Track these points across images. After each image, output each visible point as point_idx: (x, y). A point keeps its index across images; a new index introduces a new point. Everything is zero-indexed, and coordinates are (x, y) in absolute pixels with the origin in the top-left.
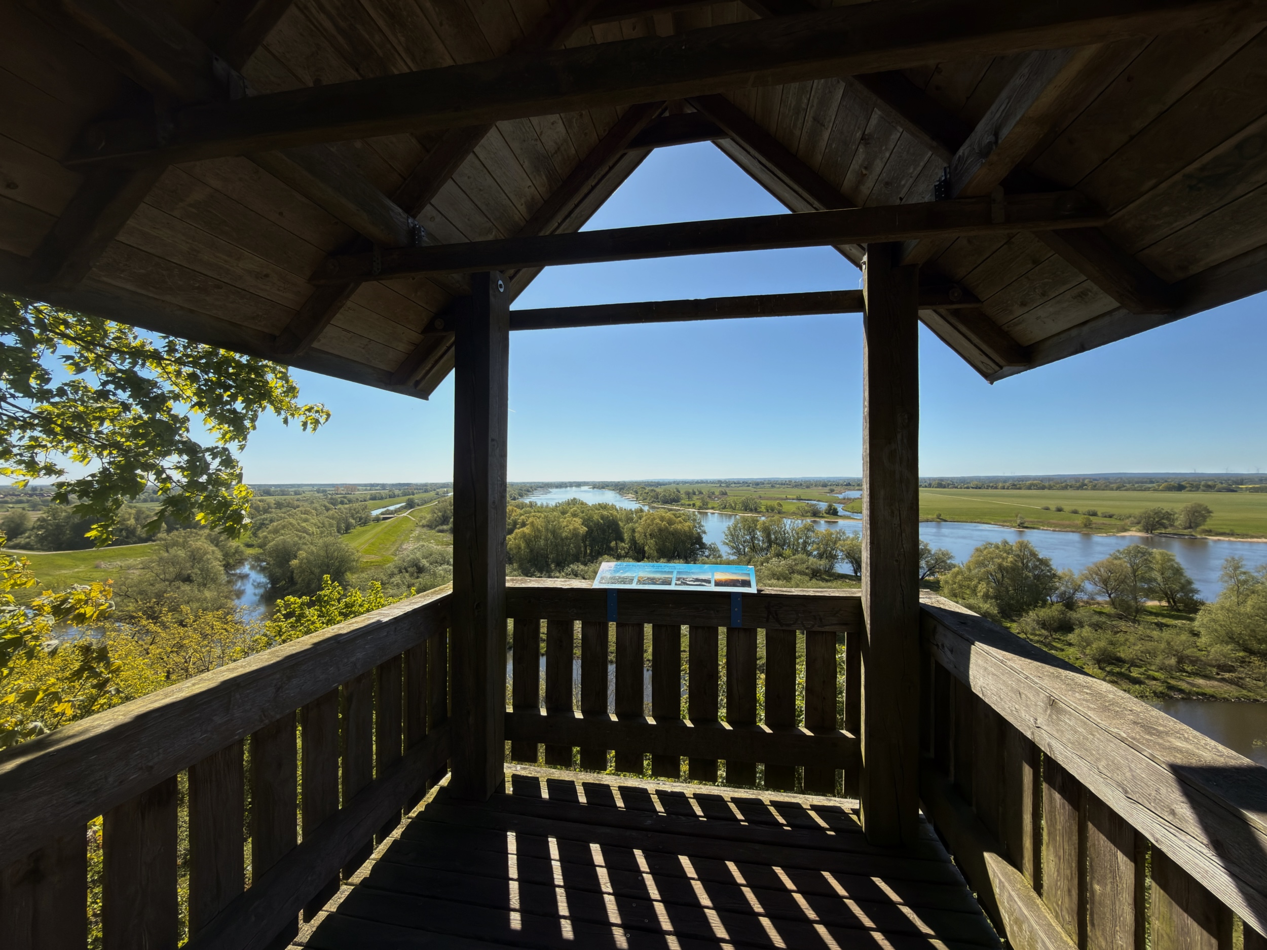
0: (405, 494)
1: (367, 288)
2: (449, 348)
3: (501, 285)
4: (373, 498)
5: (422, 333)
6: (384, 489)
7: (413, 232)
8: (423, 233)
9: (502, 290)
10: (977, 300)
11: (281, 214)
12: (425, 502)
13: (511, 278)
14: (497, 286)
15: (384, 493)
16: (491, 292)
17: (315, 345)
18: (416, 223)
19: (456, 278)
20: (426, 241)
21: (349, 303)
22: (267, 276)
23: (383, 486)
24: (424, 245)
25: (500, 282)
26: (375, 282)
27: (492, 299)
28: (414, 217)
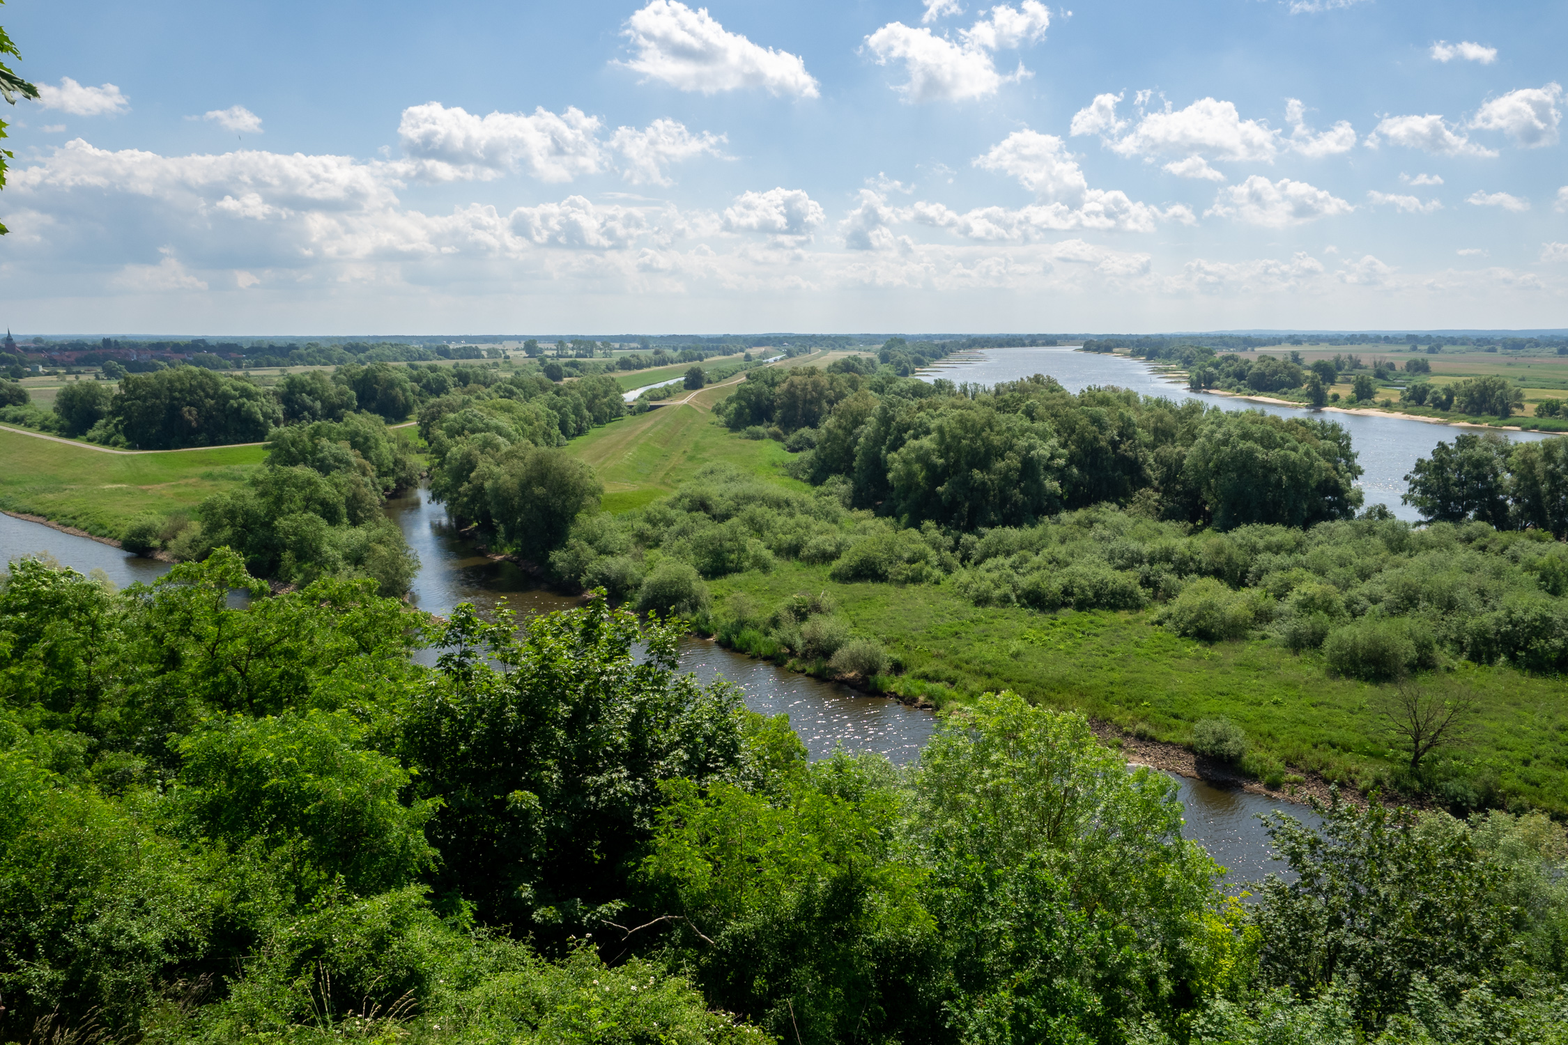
0: (687, 358)
4: (625, 365)
6: (646, 347)
12: (723, 376)
15: (646, 354)
23: (644, 341)
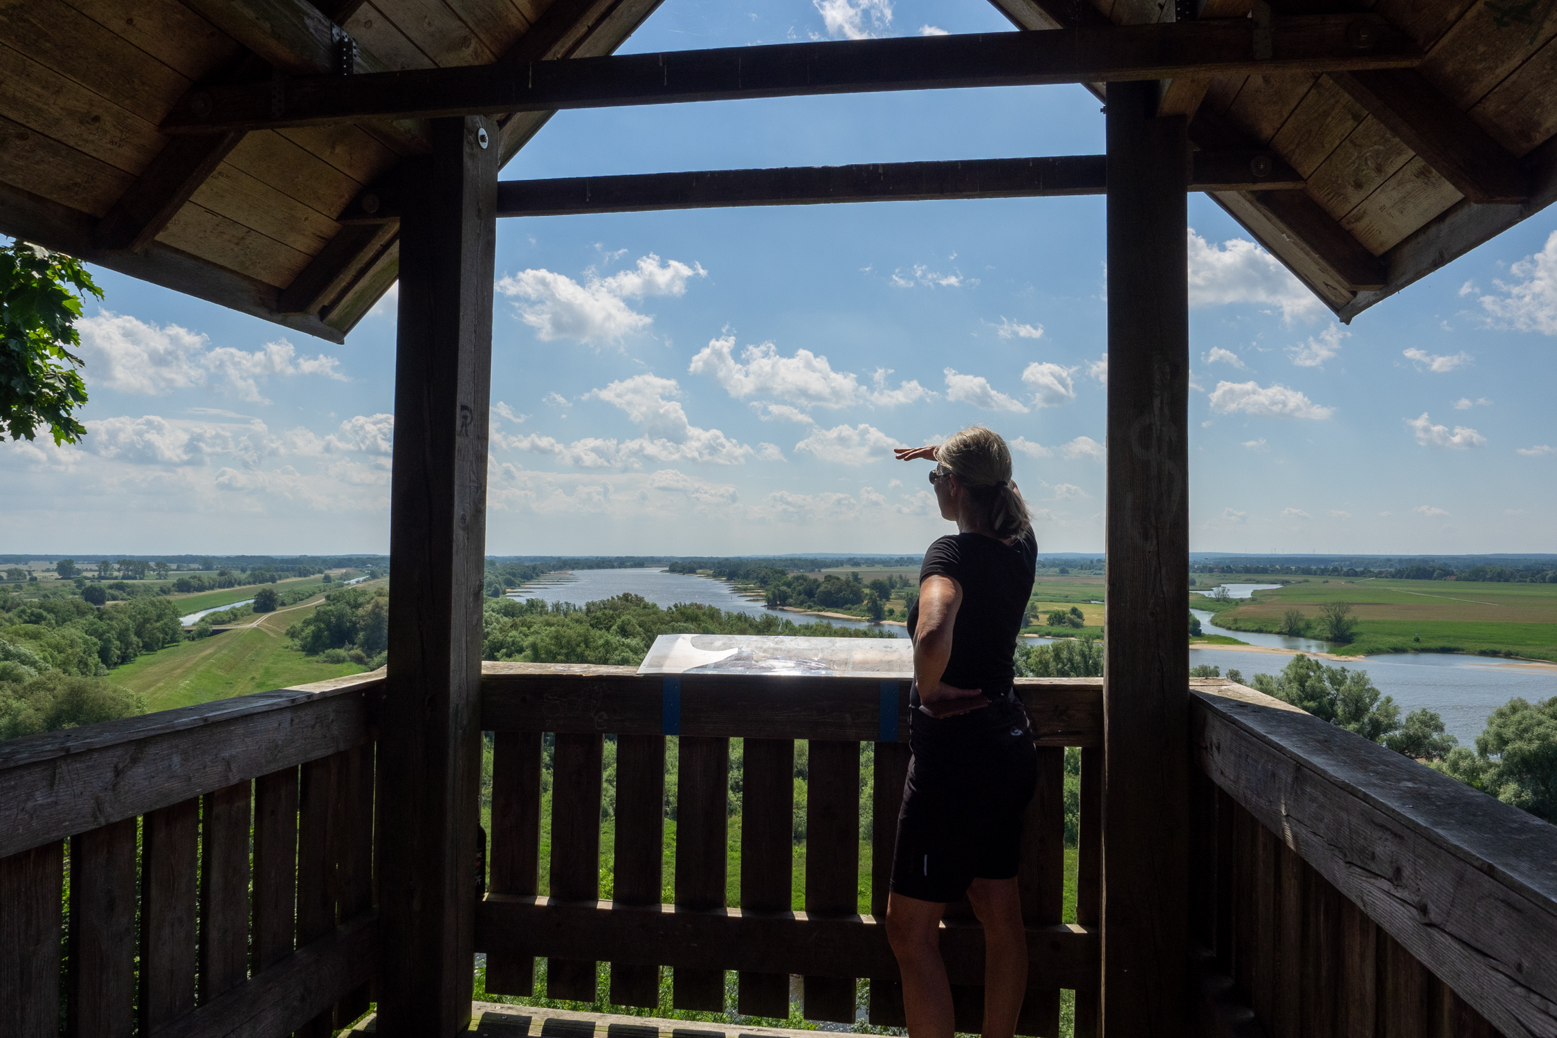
0: (256, 579)
1: (253, 140)
2: (386, 247)
3: (483, 138)
4: (183, 587)
5: (336, 220)
6: (208, 568)
7: (340, 50)
8: (354, 51)
9: (484, 145)
10: (1297, 177)
11: (130, 21)
12: (298, 598)
13: (501, 124)
14: (478, 139)
15: (209, 576)
16: (467, 149)
17: (160, 237)
18: (345, 34)
19: (406, 125)
20: (361, 65)
21: (221, 167)
22: (96, 119)
23: (207, 563)
24: (356, 70)
25: (482, 132)
26: (269, 131)
27: (468, 163)
28: (341, 24)
